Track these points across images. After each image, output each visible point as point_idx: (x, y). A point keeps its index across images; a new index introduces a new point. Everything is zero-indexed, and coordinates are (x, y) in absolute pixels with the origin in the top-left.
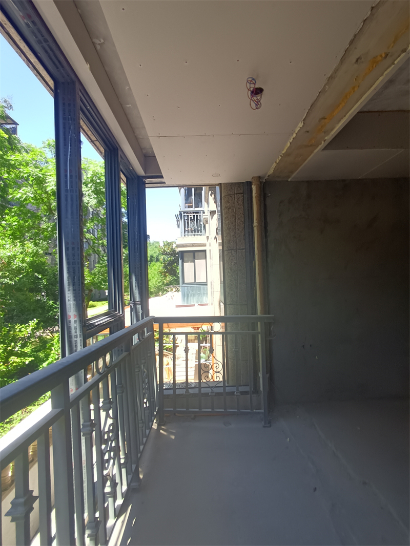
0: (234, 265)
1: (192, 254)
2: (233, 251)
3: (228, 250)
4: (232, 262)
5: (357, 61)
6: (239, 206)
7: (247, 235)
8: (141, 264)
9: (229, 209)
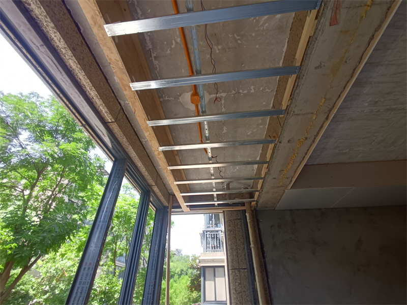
0: (238, 285)
1: (212, 269)
2: (236, 270)
3: (232, 269)
4: (236, 282)
5: (289, 141)
6: (238, 230)
7: (247, 255)
8: (155, 282)
9: (231, 231)
